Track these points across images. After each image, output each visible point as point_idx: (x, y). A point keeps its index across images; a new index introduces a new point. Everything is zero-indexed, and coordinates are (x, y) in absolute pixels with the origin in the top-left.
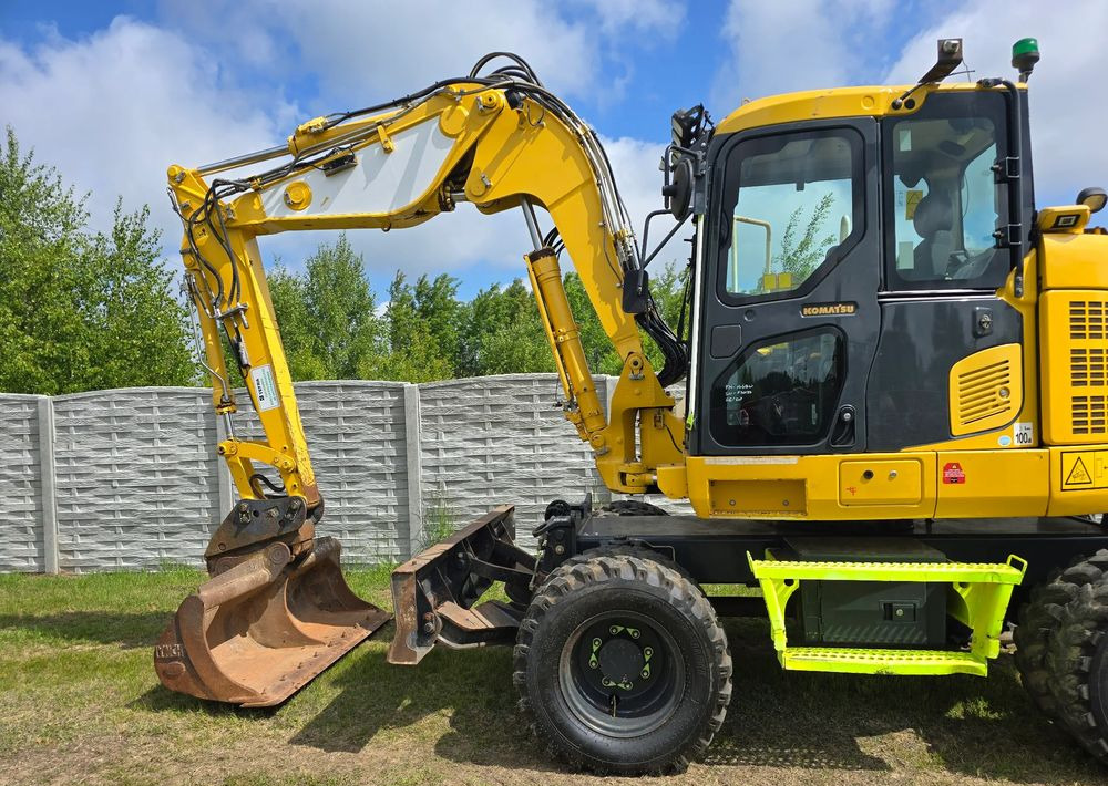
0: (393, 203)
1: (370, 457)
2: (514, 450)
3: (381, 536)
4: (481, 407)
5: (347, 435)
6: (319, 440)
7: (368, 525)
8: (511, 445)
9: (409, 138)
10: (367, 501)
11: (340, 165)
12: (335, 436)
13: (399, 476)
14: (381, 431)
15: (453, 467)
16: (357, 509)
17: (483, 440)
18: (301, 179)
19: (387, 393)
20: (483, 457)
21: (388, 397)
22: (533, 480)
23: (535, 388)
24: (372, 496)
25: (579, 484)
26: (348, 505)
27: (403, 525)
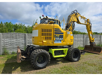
2: (15, 41)
4: (10, 36)
8: (14, 40)
15: (7, 43)
17: (11, 40)
20: (11, 42)
22: (17, 44)
23: (17, 34)
25: (22, 44)
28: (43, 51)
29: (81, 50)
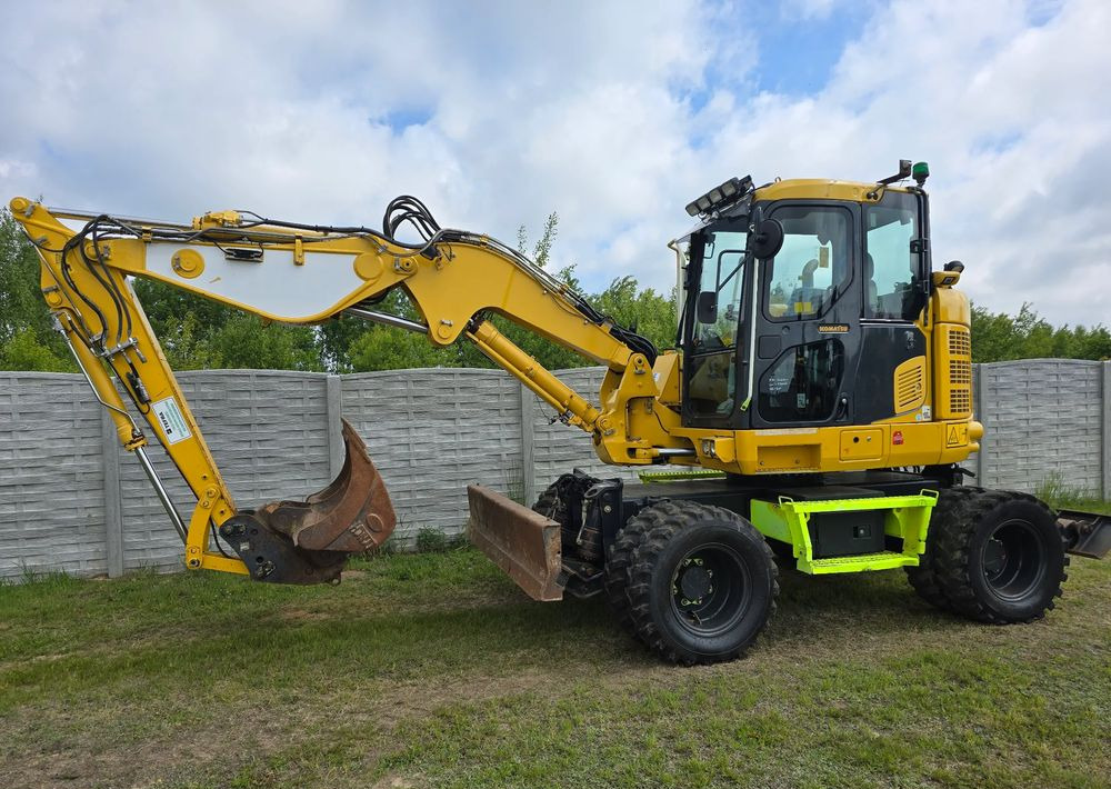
28: (708, 518)
29: (1066, 514)
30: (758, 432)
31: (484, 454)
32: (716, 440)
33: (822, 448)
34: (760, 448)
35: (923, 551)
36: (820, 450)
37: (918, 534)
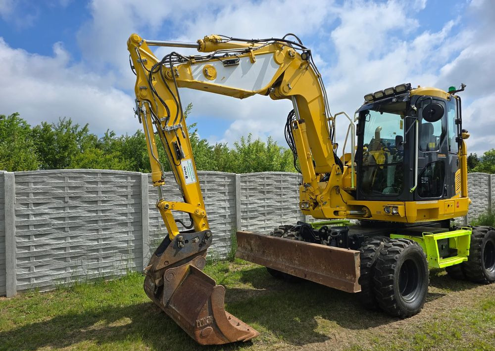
0: (254, 87)
1: (118, 214)
3: (124, 258)
5: (104, 201)
6: (85, 205)
7: (116, 253)
9: (262, 59)
10: (116, 239)
11: (231, 63)
12: (96, 202)
13: (135, 224)
14: (125, 199)
16: (109, 244)
18: (212, 64)
19: (129, 178)
21: (129, 179)
24: (119, 236)
25: (223, 222)
26: (103, 243)
27: (139, 251)
30: (417, 202)
31: (218, 215)
32: (399, 206)
33: (440, 209)
34: (418, 210)
35: (468, 255)
36: (438, 211)
37: (466, 247)
